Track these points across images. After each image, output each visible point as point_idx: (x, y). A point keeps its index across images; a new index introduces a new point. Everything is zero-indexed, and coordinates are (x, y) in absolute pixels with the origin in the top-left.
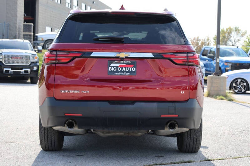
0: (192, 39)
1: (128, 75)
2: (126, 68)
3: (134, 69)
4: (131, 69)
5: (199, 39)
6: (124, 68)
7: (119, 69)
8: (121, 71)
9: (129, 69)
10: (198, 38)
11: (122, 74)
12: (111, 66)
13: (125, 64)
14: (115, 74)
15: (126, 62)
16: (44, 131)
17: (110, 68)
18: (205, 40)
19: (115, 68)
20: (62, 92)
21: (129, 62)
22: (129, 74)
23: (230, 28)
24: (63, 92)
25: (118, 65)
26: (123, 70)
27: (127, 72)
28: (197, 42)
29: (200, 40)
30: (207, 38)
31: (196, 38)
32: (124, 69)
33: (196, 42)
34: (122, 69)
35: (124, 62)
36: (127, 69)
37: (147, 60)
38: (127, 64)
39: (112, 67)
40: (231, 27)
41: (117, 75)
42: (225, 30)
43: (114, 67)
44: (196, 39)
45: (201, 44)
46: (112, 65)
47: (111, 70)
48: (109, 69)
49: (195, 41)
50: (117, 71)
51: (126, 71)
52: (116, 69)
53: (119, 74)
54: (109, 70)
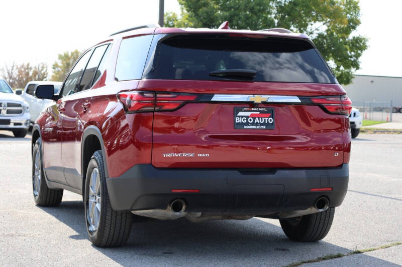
0: (19, 67)
1: (264, 129)
2: (260, 118)
3: (271, 120)
4: (268, 120)
5: (29, 67)
6: (257, 118)
7: (251, 120)
8: (253, 123)
9: (265, 120)
10: (28, 65)
11: (255, 127)
12: (238, 115)
13: (258, 113)
14: (245, 127)
15: (260, 109)
16: (111, 217)
17: (237, 118)
18: (38, 68)
19: (244, 119)
20: (166, 155)
21: (264, 109)
22: (264, 127)
23: (77, 52)
24: (168, 155)
25: (248, 114)
26: (255, 122)
27: (262, 124)
28: (27, 71)
29: (31, 69)
30: (41, 65)
31: (26, 64)
32: (257, 120)
33: (25, 71)
34: (254, 120)
35: (257, 109)
36: (262, 121)
37: (289, 106)
38: (261, 112)
39: (239, 117)
40: (79, 51)
41: (248, 129)
42: (70, 54)
43: (242, 117)
44: (26, 67)
45: (33, 74)
46: (240, 114)
47: (239, 122)
48: (237, 120)
49: (23, 69)
50: (247, 124)
51: (260, 123)
52: (246, 121)
53: (250, 127)
54: (237, 122)
